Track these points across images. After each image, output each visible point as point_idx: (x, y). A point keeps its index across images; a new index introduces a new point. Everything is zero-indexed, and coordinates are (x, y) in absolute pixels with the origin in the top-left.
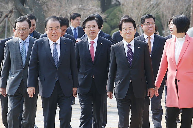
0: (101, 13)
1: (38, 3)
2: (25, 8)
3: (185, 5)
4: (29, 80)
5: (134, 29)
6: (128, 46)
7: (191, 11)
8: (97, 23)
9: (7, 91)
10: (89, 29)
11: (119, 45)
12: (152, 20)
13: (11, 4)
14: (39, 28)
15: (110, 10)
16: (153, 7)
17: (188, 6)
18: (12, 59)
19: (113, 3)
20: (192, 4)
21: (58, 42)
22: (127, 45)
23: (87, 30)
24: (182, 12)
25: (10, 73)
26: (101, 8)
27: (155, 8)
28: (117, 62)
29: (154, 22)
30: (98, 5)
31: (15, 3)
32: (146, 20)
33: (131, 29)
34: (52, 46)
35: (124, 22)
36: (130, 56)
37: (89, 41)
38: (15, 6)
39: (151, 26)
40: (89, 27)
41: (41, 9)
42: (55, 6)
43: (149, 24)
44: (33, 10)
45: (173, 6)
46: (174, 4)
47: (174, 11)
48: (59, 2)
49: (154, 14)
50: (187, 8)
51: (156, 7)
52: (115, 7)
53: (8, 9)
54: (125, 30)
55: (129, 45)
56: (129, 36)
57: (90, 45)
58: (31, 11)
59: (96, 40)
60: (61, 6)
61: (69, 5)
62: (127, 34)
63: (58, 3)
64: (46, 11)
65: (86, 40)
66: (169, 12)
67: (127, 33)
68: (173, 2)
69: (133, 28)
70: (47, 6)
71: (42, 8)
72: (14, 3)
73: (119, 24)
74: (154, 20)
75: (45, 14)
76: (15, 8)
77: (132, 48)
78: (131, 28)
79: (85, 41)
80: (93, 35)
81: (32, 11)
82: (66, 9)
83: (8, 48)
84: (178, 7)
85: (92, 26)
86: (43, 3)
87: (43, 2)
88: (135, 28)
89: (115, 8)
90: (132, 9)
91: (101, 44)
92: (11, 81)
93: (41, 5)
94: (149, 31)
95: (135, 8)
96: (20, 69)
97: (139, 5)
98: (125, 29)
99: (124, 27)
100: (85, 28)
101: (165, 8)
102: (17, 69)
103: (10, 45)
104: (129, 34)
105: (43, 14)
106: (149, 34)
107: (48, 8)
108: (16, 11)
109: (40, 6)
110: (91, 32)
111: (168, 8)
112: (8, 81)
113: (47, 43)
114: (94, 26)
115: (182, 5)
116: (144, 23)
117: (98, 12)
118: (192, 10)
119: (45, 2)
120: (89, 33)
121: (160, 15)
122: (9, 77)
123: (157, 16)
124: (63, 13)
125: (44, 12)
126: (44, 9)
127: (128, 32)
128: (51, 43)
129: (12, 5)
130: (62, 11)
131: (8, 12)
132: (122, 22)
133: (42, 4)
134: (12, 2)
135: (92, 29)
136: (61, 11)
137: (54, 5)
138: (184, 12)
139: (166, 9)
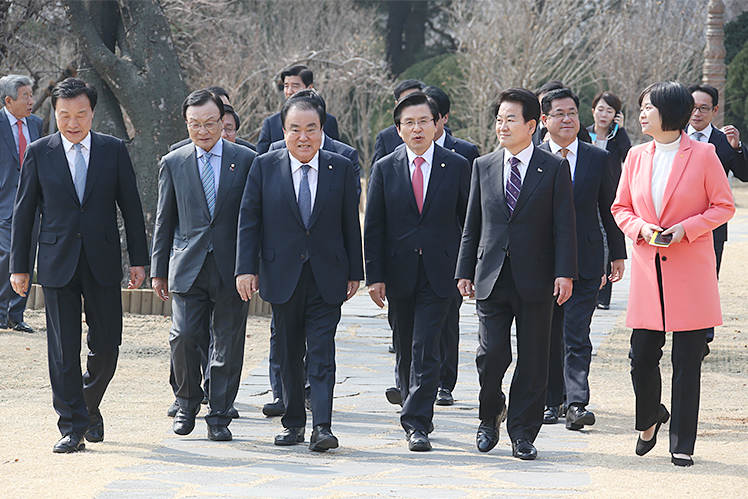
0: (389, 77)
1: (165, 43)
2: (118, 62)
3: (685, 50)
4: (240, 256)
5: (521, 121)
6: (511, 163)
7: (705, 72)
8: (431, 111)
9: (170, 283)
10: (410, 129)
12: (569, 103)
13: (69, 46)
14: (170, 131)
15: (418, 66)
16: (573, 57)
17: (695, 52)
18: (180, 202)
19: (429, 43)
20: (708, 46)
21: (314, 164)
22: (509, 160)
23: (405, 130)
24: (671, 76)
25: (176, 236)
26: (387, 60)
27: (577, 60)
29: (576, 108)
30: (376, 51)
31: (84, 44)
32: (554, 103)
33: (510, 121)
34: (298, 172)
36: (513, 190)
37: (412, 156)
38: (83, 52)
39: (566, 119)
40: (410, 121)
41: (174, 64)
42: (225, 52)
43: (561, 113)
44: (148, 68)
45: (642, 52)
46: (644, 48)
47: (646, 71)
48: (239, 40)
49: (573, 82)
50: (692, 62)
51: (582, 59)
52: (438, 57)
53: (57, 63)
55: (516, 162)
57: (413, 169)
58: (139, 73)
59: (428, 156)
60: (244, 55)
61: (274, 50)
63: (235, 42)
64: (191, 71)
65: (402, 156)
66: (627, 76)
68: (640, 41)
69: (518, 119)
70: (196, 54)
71: (179, 62)
72: (78, 41)
74: (577, 104)
75: (188, 82)
76: (82, 62)
79: (399, 159)
80: (419, 145)
81: (144, 71)
82: (265, 66)
83: (170, 172)
84: (658, 58)
85: (418, 119)
86: (182, 43)
87: (180, 39)
89: (436, 62)
90: (498, 65)
91: (443, 165)
92: (180, 258)
93: (175, 49)
94: (562, 133)
95: (508, 62)
96: (204, 226)
97: (521, 50)
100: (401, 125)
101: (612, 62)
102: (195, 227)
103: (173, 165)
105: (184, 82)
106: (564, 142)
107: (198, 59)
108: (88, 70)
109: (172, 54)
110: (414, 135)
111: (625, 61)
112: (171, 258)
113: (285, 165)
114: (423, 120)
115: (673, 50)
116: (550, 112)
117: (378, 75)
118: (708, 67)
119: (187, 40)
120: (410, 139)
121: (595, 84)
122: (174, 247)
123: (583, 89)
124: (254, 78)
125: (184, 76)
126: (186, 64)
128: (296, 165)
129: (73, 49)
130: (250, 73)
131: (59, 75)
133: (179, 45)
134: (72, 40)
135: (416, 127)
136: (245, 72)
137: (221, 48)
138: (680, 74)
139: (616, 64)
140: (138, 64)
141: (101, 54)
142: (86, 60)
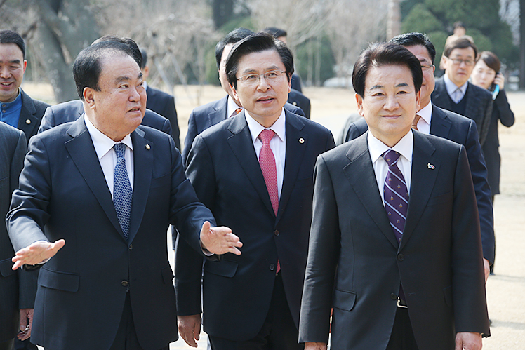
2: (60, 21)
5: (414, 92)
6: (389, 160)
8: (283, 59)
11: (352, 154)
22: (382, 155)
23: (244, 89)
28: (344, 224)
33: (402, 92)
35: (374, 62)
36: (396, 202)
44: (77, 23)
54: (380, 94)
55: (392, 157)
56: (392, 123)
57: (258, 147)
62: (387, 113)
67: (387, 110)
69: (411, 88)
73: (357, 70)
77: (406, 167)
78: (402, 89)
80: (267, 110)
85: (264, 71)
88: (417, 89)
91: (302, 141)
93: (93, 14)
98: (378, 91)
99: (375, 83)
100: (238, 82)
104: (394, 114)
109: (91, 17)
110: (259, 95)
114: (271, 73)
120: (251, 101)
126: (99, 22)
127: (389, 103)
132: (368, 62)
135: (262, 83)
140: (72, 22)
141: (51, 16)
142: (42, 19)
